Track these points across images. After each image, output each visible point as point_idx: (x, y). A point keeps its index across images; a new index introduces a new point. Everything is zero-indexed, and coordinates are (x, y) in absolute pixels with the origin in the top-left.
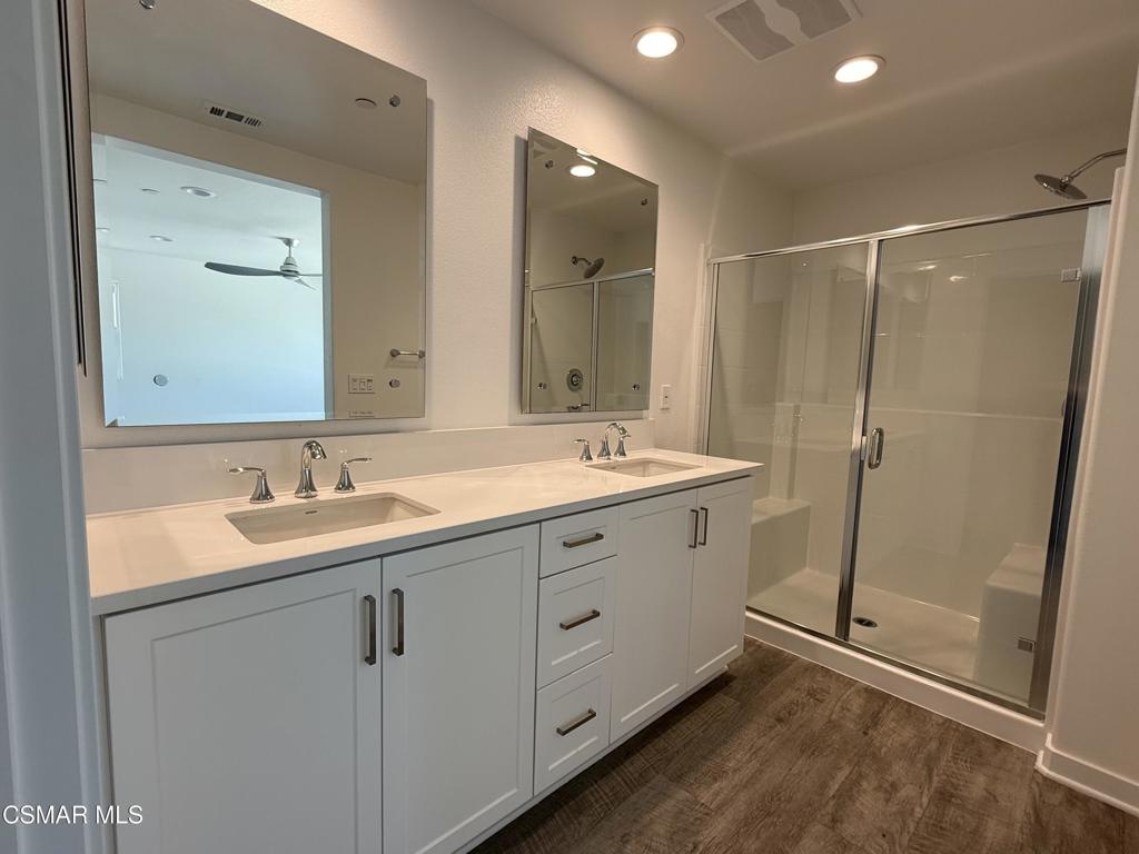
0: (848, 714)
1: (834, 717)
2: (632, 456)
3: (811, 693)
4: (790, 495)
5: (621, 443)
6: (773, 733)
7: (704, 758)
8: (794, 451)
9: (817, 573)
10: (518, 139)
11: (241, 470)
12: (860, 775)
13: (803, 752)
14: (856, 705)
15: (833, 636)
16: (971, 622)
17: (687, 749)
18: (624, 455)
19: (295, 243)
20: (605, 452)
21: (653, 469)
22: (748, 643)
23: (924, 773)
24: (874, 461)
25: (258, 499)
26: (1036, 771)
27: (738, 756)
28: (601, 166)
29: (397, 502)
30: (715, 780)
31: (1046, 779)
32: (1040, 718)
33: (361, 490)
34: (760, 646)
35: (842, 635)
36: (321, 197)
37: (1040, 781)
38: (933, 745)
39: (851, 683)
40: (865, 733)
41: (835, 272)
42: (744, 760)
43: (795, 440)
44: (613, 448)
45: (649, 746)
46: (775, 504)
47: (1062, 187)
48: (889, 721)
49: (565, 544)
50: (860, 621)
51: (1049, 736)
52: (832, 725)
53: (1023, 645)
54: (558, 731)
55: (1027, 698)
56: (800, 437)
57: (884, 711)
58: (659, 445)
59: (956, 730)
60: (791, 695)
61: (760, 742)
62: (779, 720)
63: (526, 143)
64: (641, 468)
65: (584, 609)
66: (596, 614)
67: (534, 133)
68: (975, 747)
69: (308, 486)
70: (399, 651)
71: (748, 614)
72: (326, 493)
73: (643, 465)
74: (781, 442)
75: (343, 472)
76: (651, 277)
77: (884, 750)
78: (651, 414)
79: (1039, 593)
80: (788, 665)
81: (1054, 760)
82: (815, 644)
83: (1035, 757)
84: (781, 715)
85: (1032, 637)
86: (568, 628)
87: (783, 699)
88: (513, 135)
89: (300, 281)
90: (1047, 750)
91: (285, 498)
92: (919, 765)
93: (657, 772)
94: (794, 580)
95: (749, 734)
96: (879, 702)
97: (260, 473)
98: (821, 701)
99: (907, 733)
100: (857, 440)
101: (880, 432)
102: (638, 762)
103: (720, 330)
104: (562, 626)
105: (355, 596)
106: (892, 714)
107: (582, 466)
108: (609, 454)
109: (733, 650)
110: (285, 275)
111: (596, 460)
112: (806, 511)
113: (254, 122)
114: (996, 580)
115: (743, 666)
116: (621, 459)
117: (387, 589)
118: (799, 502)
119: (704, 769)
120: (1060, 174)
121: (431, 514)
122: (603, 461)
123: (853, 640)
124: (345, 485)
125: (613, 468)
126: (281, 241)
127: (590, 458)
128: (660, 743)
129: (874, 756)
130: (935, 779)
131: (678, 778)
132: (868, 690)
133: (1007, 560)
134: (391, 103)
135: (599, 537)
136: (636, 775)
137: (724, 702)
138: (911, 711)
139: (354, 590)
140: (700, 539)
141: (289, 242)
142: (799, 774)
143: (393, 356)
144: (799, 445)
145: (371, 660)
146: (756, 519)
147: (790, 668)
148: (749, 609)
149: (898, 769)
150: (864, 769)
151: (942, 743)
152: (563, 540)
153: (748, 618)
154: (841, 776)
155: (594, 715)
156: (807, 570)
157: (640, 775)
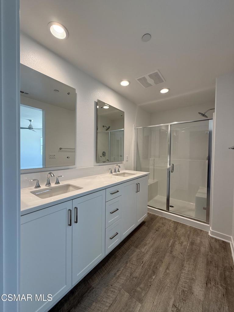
0: (171, 228)
1: (168, 228)
2: (121, 172)
3: (163, 224)
4: (154, 179)
5: (119, 169)
6: (156, 234)
7: (142, 241)
8: (154, 169)
9: (160, 196)
10: (95, 102)
11: (32, 181)
12: (175, 241)
13: (162, 237)
14: (172, 225)
15: (166, 210)
16: (193, 205)
17: (138, 240)
18: (119, 172)
19: (32, 121)
20: (115, 171)
21: (126, 175)
22: (148, 213)
23: (188, 238)
24: (172, 171)
25: (37, 187)
26: (209, 235)
27: (149, 240)
28: (110, 106)
29: (70, 186)
30: (145, 246)
31: (211, 237)
32: (209, 224)
33: (62, 183)
34: (150, 214)
35: (168, 209)
36: (42, 111)
37: (210, 237)
38: (189, 232)
39: (170, 220)
40: (175, 231)
41: (160, 130)
42: (150, 240)
43: (154, 167)
44: (117, 170)
45: (129, 240)
46: (151, 181)
47: (203, 115)
48: (179, 228)
49: (111, 194)
50: (171, 206)
51: (211, 228)
52: (168, 230)
53: (204, 209)
54: (110, 238)
55: (206, 220)
56: (155, 166)
57: (178, 226)
58: (126, 169)
59: (193, 228)
60: (158, 225)
61: (153, 236)
62: (157, 230)
63: (97, 103)
64: (123, 175)
65: (115, 209)
66: (118, 209)
67: (98, 100)
68: (197, 232)
69: (49, 184)
70: (77, 222)
71: (148, 207)
72: (53, 185)
73: (124, 174)
74: (151, 167)
75: (57, 180)
76: (123, 131)
77: (179, 234)
78: (124, 162)
79: (206, 197)
80: (157, 218)
81: (212, 233)
82: (162, 212)
83: (208, 232)
84: (157, 229)
85: (206, 207)
86: (112, 213)
87: (157, 226)
88: (94, 101)
89: (33, 130)
90: (210, 231)
91: (43, 187)
92: (187, 237)
93: (132, 246)
94: (156, 198)
95: (151, 234)
96: (177, 224)
97: (37, 181)
98: (165, 225)
99: (183, 230)
100: (168, 166)
101: (173, 165)
102: (127, 244)
103: (138, 143)
104: (110, 213)
105: (66, 210)
106: (180, 227)
107: (111, 174)
108: (116, 172)
109: (146, 215)
110: (29, 129)
111: (113, 173)
112: (157, 182)
113: (27, 94)
114: (198, 195)
115: (147, 219)
116: (118, 173)
117: (74, 207)
118: (156, 181)
119: (142, 244)
120: (203, 113)
121: (81, 189)
122: (115, 173)
123: (170, 211)
124: (58, 183)
125: (117, 175)
126: (28, 121)
127: (112, 173)
128: (132, 239)
129: (177, 236)
130: (190, 240)
131: (137, 247)
132: (174, 221)
133: (199, 191)
134: (68, 94)
135: (118, 191)
136: (127, 247)
137: (144, 228)
138: (183, 226)
139: (66, 208)
140: (138, 190)
141: (30, 121)
142: (163, 242)
143: (60, 149)
144: (155, 168)
145: (70, 225)
146: (149, 184)
147: (158, 218)
148: (148, 206)
149: (182, 238)
150: (176, 239)
151: (190, 232)
152: (110, 193)
153: (148, 208)
154: (171, 241)
155: (118, 234)
156: (158, 196)
157: (128, 247)
